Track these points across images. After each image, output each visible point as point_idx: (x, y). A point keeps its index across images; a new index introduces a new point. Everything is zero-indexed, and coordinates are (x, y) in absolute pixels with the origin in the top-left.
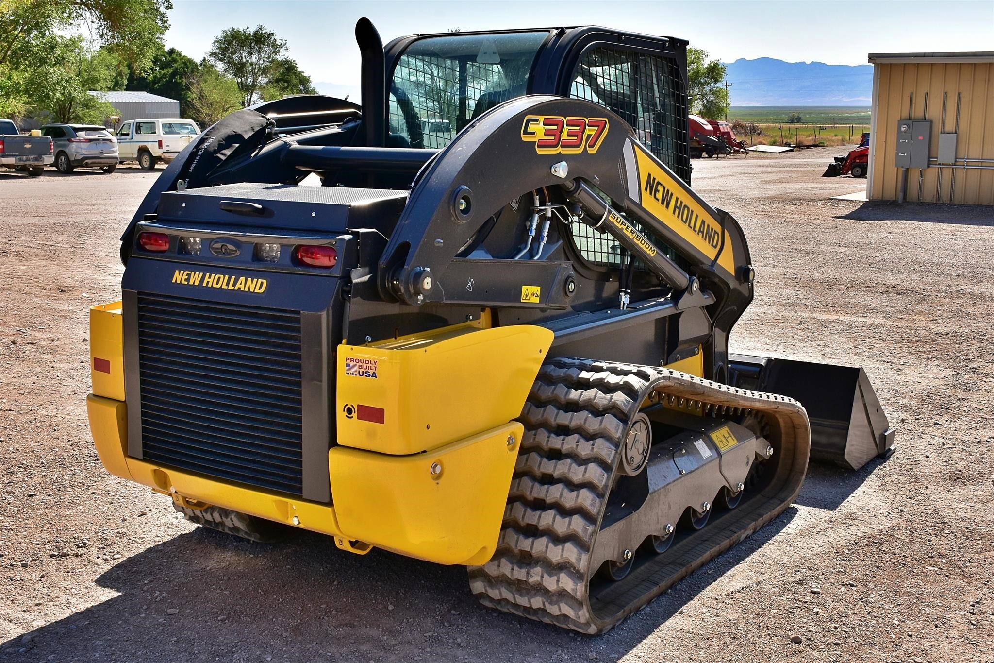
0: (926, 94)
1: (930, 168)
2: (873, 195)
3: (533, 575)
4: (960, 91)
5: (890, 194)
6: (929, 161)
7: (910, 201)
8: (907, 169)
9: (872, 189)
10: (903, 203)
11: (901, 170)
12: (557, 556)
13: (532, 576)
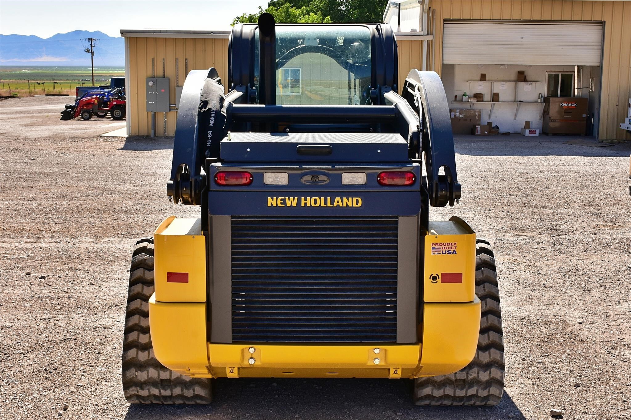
0: (164, 59)
1: (171, 112)
2: (132, 132)
3: (471, 373)
4: (187, 57)
5: (144, 131)
6: (170, 106)
7: (159, 135)
8: (155, 113)
9: (130, 128)
10: (154, 137)
11: (151, 114)
12: (486, 359)
13: (470, 375)
